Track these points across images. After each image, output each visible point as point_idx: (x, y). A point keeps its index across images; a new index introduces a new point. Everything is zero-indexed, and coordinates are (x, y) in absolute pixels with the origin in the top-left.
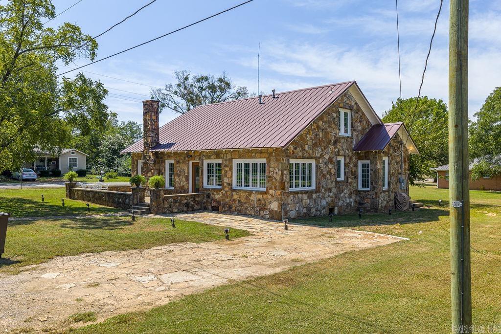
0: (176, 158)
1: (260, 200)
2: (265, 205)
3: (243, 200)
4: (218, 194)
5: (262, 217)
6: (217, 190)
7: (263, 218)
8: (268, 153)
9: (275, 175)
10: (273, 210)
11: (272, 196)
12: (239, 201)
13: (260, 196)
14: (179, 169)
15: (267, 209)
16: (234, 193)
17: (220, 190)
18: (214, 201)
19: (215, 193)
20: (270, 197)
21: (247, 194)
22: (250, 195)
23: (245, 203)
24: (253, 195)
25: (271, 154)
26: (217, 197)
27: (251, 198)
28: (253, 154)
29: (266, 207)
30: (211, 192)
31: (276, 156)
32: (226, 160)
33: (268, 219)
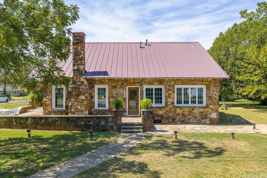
0: (111, 83)
1: (202, 112)
2: (206, 115)
3: (187, 113)
4: (161, 110)
5: (203, 123)
6: (160, 108)
7: (205, 124)
8: (208, 82)
9: (214, 96)
10: (213, 118)
11: (212, 109)
12: (183, 115)
13: (202, 110)
14: (116, 92)
15: (207, 118)
16: (178, 109)
17: (163, 108)
18: (157, 116)
19: (158, 110)
20: (210, 110)
21: (190, 109)
22: (193, 110)
23: (188, 115)
24: (195, 109)
25: (210, 82)
26: (161, 112)
27: (194, 111)
28: (195, 82)
29: (207, 117)
30: (154, 110)
31: (214, 84)
32: (169, 86)
33: (209, 124)
